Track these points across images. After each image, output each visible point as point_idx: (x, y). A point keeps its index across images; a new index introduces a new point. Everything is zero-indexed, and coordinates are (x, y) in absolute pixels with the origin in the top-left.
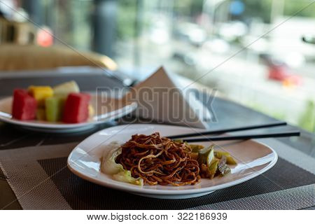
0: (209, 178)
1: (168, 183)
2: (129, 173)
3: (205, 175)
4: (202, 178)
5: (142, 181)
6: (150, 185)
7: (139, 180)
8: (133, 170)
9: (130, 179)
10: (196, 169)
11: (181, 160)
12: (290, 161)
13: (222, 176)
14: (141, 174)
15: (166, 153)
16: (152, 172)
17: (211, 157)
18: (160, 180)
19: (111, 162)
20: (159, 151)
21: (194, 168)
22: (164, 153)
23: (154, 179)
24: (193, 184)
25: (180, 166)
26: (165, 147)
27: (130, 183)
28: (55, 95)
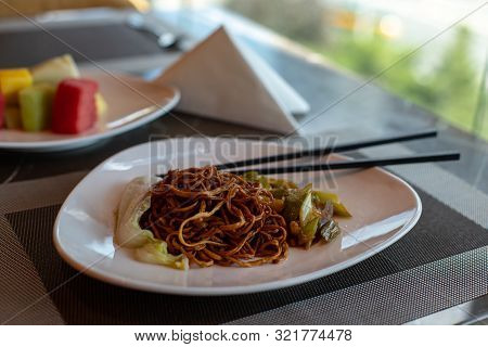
0: (303, 246)
1: (232, 263)
2: (163, 246)
3: (297, 241)
4: (291, 246)
5: (187, 260)
6: (201, 266)
7: (180, 260)
8: (171, 240)
9: (165, 257)
10: (281, 233)
11: (255, 219)
12: (441, 199)
13: (325, 242)
14: (185, 247)
15: (229, 205)
16: (204, 242)
17: (307, 207)
18: (219, 258)
19: (132, 227)
20: (215, 203)
21: (277, 230)
22: (224, 206)
23: (207, 255)
24: (275, 262)
25: (254, 229)
26: (226, 193)
27: (165, 265)
28: (36, 83)
